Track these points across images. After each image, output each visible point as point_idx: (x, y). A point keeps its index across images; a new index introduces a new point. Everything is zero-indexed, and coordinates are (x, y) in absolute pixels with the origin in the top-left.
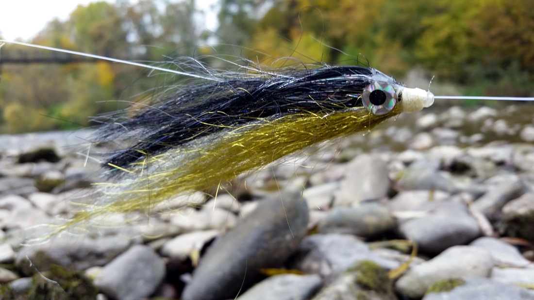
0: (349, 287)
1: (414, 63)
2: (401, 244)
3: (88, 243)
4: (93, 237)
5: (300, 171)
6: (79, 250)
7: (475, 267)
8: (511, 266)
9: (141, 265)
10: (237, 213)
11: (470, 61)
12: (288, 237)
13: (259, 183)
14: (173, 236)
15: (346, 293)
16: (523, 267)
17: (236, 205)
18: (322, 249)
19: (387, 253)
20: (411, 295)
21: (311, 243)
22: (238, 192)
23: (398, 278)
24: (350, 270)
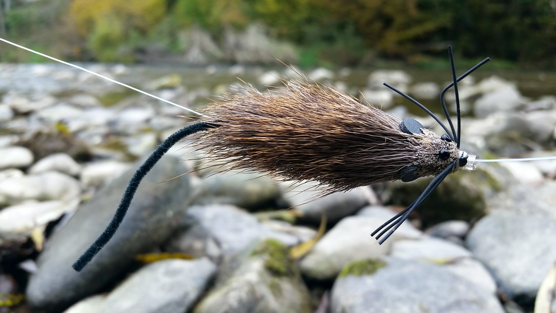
0: (260, 274)
1: (255, 16)
2: (286, 214)
5: (144, 126)
8: (405, 238)
10: (77, 177)
11: (309, 21)
12: (170, 213)
13: (97, 140)
15: (258, 283)
17: (74, 167)
18: (206, 224)
19: (277, 225)
20: (320, 276)
21: (191, 217)
22: (75, 150)
23: (303, 257)
24: (256, 253)
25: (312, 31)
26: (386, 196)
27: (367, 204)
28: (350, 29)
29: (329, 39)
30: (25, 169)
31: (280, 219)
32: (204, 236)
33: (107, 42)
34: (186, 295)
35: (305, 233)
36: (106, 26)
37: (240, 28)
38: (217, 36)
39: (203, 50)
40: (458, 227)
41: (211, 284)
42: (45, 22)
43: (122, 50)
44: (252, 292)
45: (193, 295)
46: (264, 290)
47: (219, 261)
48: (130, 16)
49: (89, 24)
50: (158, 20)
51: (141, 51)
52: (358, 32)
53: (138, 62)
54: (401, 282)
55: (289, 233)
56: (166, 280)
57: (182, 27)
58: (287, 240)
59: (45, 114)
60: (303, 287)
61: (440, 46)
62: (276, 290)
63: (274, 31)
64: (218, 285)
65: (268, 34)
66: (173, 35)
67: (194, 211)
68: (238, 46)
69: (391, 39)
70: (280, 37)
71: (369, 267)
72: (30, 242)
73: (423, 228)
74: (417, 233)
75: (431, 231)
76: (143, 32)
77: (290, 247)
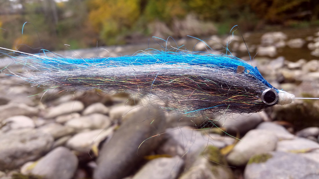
0: (206, 165)
1: (189, 10)
2: (218, 130)
3: (21, 146)
4: (23, 141)
6: (16, 152)
7: (269, 143)
8: (284, 139)
9: (64, 161)
10: (107, 115)
11: (222, 8)
14: (72, 134)
16: (291, 139)
17: (105, 109)
18: (176, 138)
20: (238, 163)
22: (104, 100)
23: (228, 154)
24: (203, 154)
25: (224, 13)
26: (273, 115)
27: (262, 121)
28: (247, 9)
29: (235, 17)
30: (80, 112)
31: (214, 133)
32: (175, 144)
33: (110, 35)
34: (171, 176)
35: (229, 140)
36: (109, 26)
37: (182, 18)
38: (169, 24)
39: (162, 33)
40: (313, 130)
41: (182, 170)
42: (76, 27)
43: (119, 38)
44: (203, 174)
45: (174, 176)
46: (209, 173)
47: (184, 158)
48: (121, 19)
49: (100, 26)
50: (136, 19)
51: (129, 37)
52: (252, 11)
53: (128, 44)
54: (280, 165)
55: (220, 140)
56: (160, 169)
57: (150, 21)
58: (219, 144)
60: (230, 170)
61: (303, 14)
62: (215, 172)
63: (202, 16)
64: (186, 171)
65: (198, 19)
66: (145, 27)
67: (169, 131)
68: (182, 28)
69: (272, 13)
70: (206, 20)
71: (263, 158)
72: (92, 152)
73: (294, 132)
74: (290, 136)
75: (299, 133)
76: (129, 27)
77: (221, 148)
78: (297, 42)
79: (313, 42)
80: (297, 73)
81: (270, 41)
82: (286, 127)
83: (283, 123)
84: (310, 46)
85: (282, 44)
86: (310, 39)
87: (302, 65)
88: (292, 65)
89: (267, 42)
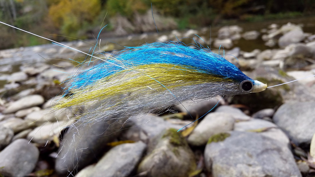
0: (168, 146)
1: (149, 5)
2: (179, 115)
7: (226, 124)
8: (241, 120)
9: (24, 152)
14: (33, 127)
15: (167, 151)
16: (248, 121)
18: (139, 124)
19: (174, 121)
20: (198, 144)
21: (130, 121)
23: (188, 136)
24: (164, 136)
25: (183, 8)
26: (229, 100)
27: (220, 105)
28: (205, 4)
29: (193, 12)
30: (41, 106)
32: (138, 130)
33: (71, 29)
34: (134, 159)
35: (188, 123)
37: (143, 13)
38: (131, 19)
39: (124, 28)
40: (268, 111)
41: (145, 153)
42: (36, 22)
43: (80, 32)
44: (165, 155)
45: (137, 160)
46: (170, 154)
47: (147, 142)
48: (82, 13)
49: (60, 20)
50: (97, 14)
51: (90, 32)
52: (209, 6)
53: (90, 38)
54: (237, 143)
55: (181, 124)
56: (123, 154)
57: (110, 16)
58: (180, 128)
59: (44, 74)
60: (190, 151)
61: (258, 8)
62: (177, 153)
64: (148, 154)
65: (159, 13)
70: (166, 15)
71: (221, 137)
72: (53, 143)
73: (250, 114)
74: (247, 118)
75: (255, 115)
76: (90, 21)
77: (181, 131)
78: (252, 35)
79: (267, 34)
80: (252, 62)
81: (226, 34)
82: (242, 110)
83: (239, 106)
84: (264, 37)
85: (237, 36)
86: (264, 31)
87: (257, 54)
88: (247, 55)
89: (223, 35)
